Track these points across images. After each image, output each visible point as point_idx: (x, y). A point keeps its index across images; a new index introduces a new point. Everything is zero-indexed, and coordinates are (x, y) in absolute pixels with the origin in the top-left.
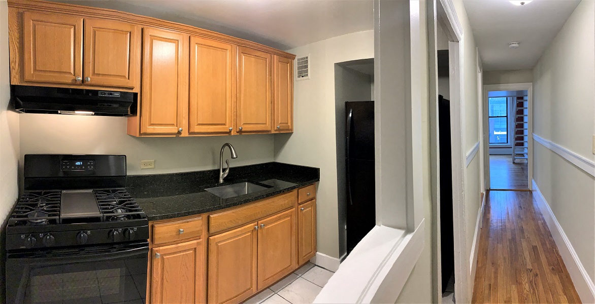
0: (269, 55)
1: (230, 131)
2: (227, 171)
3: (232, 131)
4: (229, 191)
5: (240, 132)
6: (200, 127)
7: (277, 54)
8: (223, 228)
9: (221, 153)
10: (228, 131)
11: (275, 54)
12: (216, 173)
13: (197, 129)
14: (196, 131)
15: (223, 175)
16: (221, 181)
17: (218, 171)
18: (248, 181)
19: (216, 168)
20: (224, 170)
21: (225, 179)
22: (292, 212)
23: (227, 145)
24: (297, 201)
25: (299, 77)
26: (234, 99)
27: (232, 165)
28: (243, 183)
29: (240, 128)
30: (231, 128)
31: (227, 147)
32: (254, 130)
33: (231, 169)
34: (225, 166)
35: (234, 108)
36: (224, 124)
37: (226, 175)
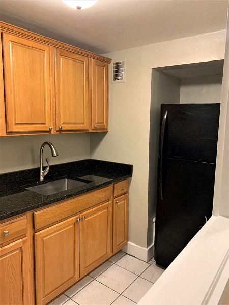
0: (86, 58)
1: (50, 130)
2: (48, 169)
3: (52, 130)
4: (49, 189)
5: (60, 130)
6: (19, 126)
7: (94, 58)
8: (48, 223)
9: (41, 152)
10: (48, 130)
11: (92, 57)
12: (36, 171)
13: (15, 128)
14: (14, 130)
15: (43, 174)
16: (42, 179)
17: (38, 169)
18: (68, 178)
19: (36, 167)
20: (44, 168)
21: (45, 177)
22: (108, 205)
23: (47, 143)
24: (112, 195)
25: (114, 80)
26: (53, 99)
27: (52, 163)
28: (63, 180)
29: (60, 127)
30: (51, 127)
31: (47, 146)
32: (74, 129)
33: (51, 167)
34: (45, 164)
35: (53, 107)
36: (44, 123)
37: (46, 173)
